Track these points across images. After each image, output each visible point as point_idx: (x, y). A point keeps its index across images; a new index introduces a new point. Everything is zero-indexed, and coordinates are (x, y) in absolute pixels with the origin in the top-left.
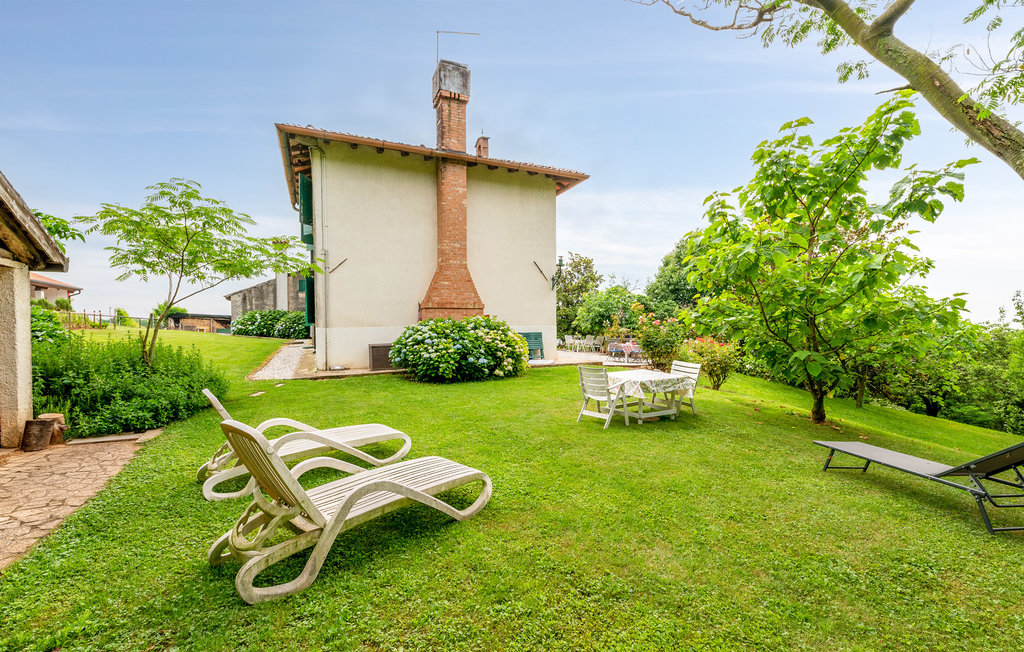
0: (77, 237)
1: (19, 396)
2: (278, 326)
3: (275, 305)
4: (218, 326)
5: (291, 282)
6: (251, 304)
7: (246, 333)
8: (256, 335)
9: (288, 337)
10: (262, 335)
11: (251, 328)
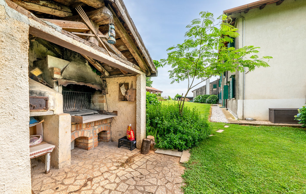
0: (161, 66)
1: (141, 128)
2: (207, 100)
3: (206, 93)
4: (189, 100)
5: (211, 85)
6: (199, 93)
7: (197, 102)
8: (200, 102)
9: (210, 103)
10: (202, 102)
11: (199, 100)
